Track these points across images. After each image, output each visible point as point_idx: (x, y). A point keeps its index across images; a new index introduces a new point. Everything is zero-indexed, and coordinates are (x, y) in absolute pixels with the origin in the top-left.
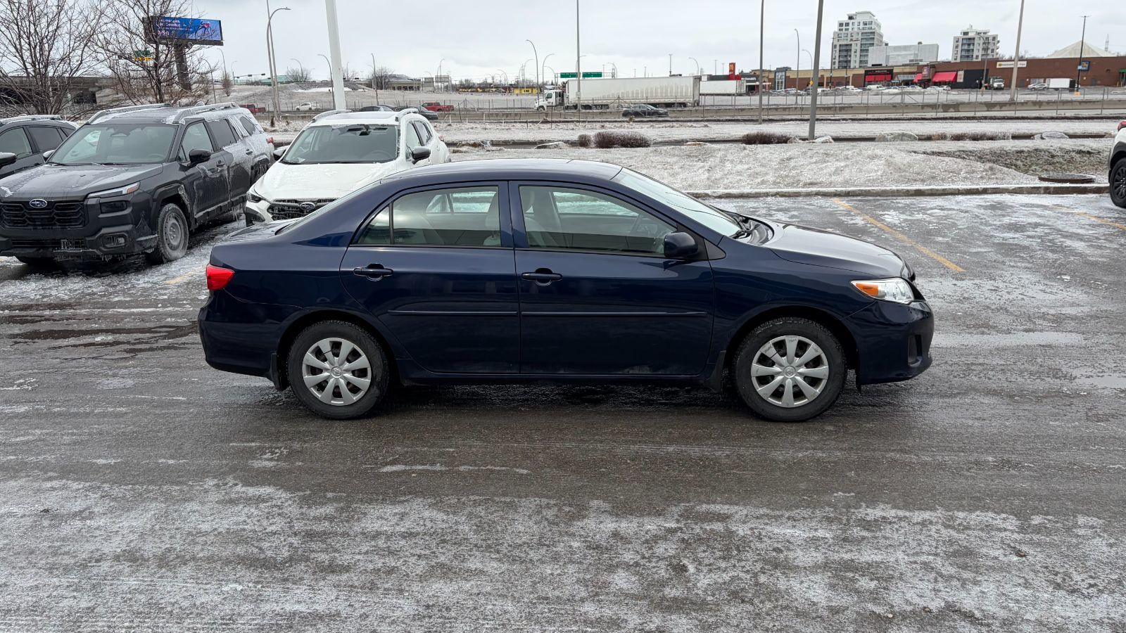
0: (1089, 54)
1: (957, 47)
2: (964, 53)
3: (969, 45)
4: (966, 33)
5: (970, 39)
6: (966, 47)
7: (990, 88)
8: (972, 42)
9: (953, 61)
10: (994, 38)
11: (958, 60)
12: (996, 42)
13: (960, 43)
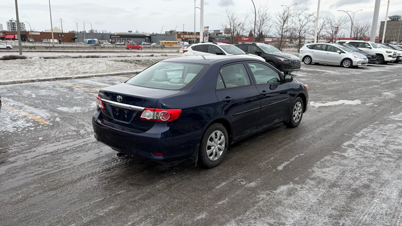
0: (57, 31)
1: (9, 26)
2: (12, 28)
3: (13, 25)
4: (11, 21)
5: (13, 23)
6: (12, 26)
7: (29, 41)
8: (14, 24)
9: (8, 31)
10: (22, 24)
11: (11, 31)
12: (23, 25)
13: (10, 24)
